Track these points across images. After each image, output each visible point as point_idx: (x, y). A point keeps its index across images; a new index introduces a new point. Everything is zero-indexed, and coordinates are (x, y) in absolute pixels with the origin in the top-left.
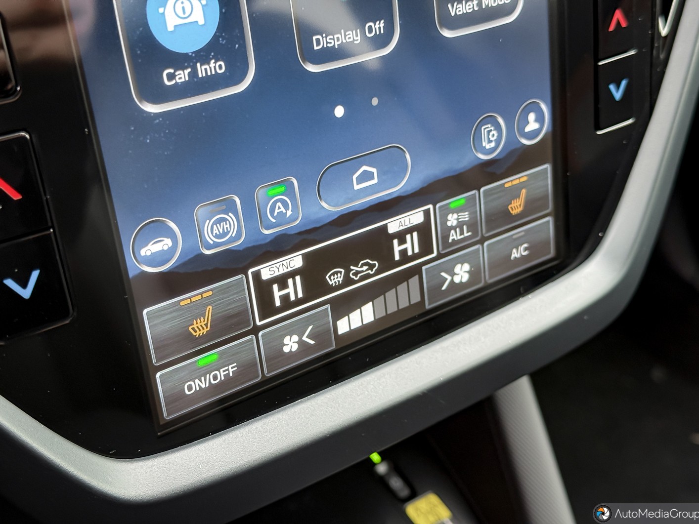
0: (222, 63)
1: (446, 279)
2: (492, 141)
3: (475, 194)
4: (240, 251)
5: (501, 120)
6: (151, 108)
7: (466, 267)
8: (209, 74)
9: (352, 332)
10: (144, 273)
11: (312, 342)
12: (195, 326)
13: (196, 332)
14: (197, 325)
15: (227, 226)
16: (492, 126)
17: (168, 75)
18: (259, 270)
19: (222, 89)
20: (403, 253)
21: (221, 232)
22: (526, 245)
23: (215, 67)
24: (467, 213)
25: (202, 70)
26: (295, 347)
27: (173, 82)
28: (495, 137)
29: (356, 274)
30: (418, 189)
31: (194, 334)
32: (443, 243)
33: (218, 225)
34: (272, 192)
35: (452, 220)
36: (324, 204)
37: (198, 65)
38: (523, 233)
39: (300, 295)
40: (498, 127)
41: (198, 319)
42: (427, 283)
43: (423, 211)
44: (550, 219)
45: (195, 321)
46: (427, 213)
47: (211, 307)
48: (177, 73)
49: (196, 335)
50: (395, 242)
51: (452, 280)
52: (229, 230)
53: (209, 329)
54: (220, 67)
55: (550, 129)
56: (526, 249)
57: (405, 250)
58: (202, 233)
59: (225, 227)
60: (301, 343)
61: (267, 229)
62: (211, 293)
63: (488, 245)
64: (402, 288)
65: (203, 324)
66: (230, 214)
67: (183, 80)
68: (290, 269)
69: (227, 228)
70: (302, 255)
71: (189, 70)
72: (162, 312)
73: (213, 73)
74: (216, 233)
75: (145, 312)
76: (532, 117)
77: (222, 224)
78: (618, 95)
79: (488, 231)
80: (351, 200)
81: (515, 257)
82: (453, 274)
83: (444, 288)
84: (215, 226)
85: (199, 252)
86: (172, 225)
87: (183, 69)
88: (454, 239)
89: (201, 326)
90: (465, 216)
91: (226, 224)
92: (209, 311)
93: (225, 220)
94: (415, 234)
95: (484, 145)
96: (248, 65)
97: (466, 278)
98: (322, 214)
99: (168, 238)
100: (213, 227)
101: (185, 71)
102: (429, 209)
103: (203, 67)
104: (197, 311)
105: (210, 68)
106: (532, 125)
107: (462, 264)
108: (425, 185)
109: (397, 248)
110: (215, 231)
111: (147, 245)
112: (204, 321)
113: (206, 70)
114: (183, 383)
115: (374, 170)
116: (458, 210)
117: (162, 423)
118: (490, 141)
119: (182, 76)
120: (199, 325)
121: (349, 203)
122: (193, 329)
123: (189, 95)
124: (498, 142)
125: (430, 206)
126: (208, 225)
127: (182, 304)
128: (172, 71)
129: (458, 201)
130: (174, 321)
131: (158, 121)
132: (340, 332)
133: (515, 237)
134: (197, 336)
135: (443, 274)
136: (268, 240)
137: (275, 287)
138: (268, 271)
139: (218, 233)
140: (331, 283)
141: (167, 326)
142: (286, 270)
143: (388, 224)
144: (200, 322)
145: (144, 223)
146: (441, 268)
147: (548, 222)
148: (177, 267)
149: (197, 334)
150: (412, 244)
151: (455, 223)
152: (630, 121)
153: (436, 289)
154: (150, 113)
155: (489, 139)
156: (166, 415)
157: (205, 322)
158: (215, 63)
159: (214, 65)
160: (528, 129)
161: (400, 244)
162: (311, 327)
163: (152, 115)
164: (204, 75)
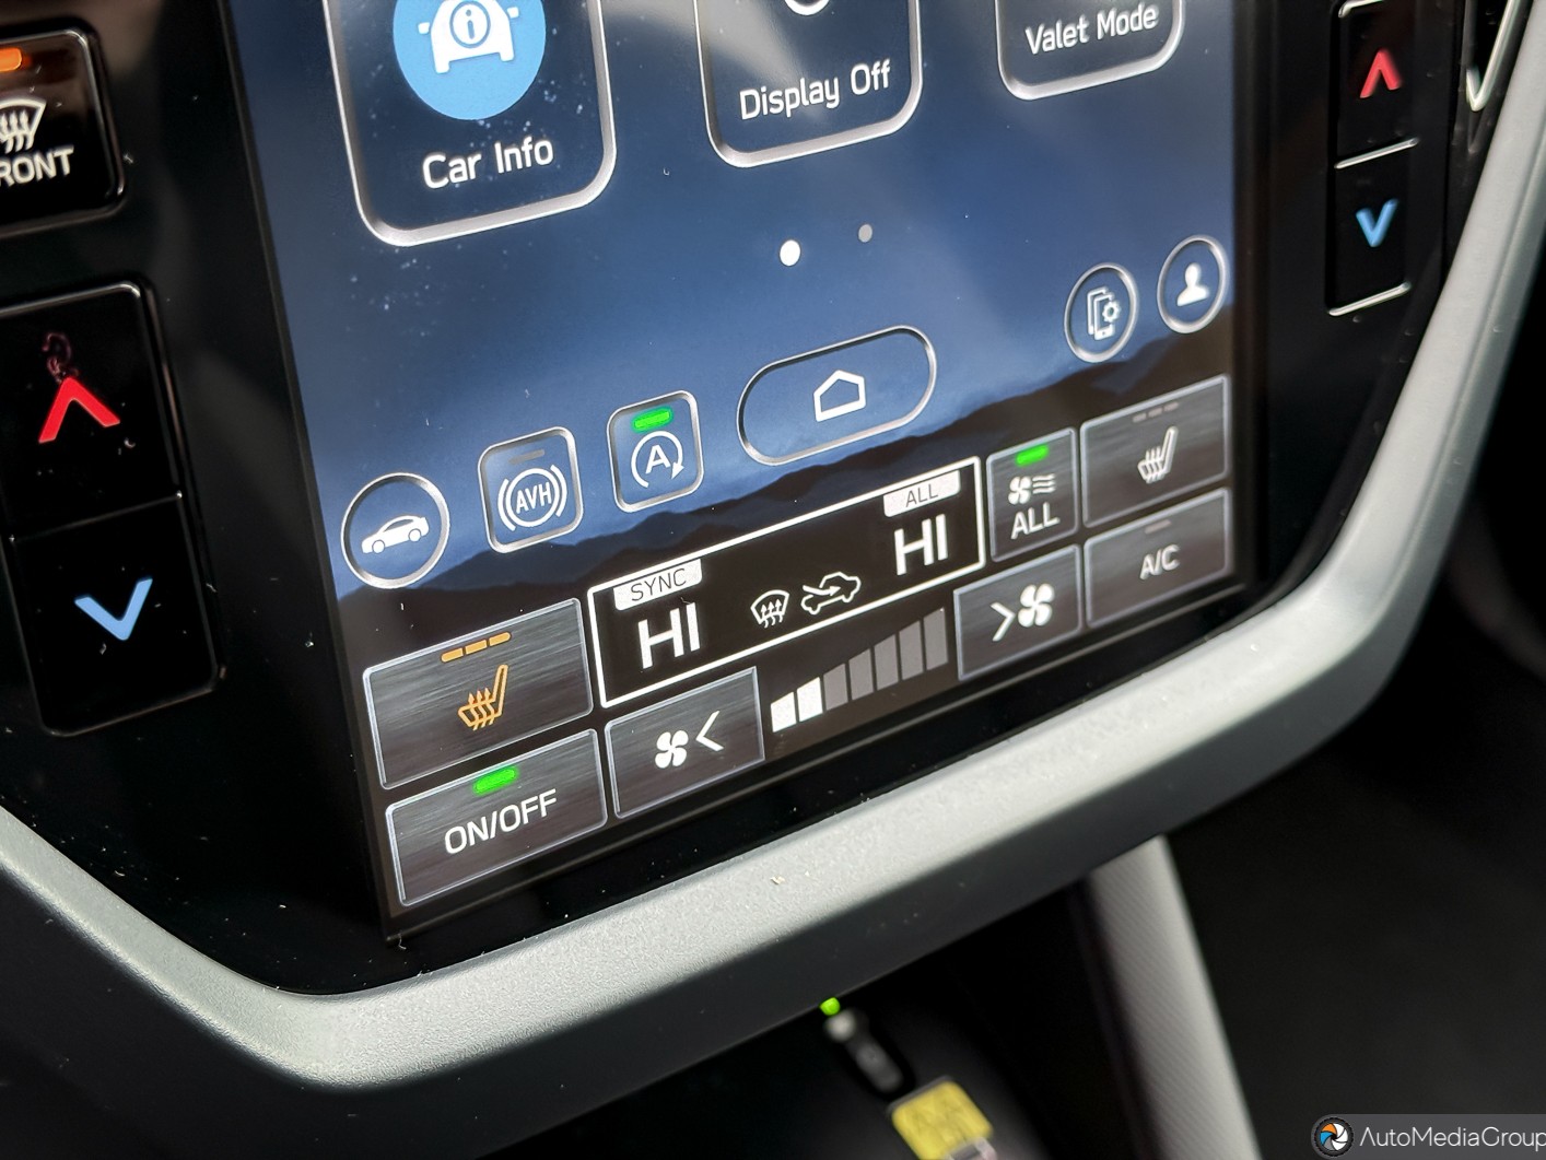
0: (547, 144)
1: (1003, 618)
2: (1107, 324)
3: (1069, 436)
4: (570, 548)
5: (1127, 279)
6: (394, 237)
7: (1047, 592)
8: (520, 166)
9: (802, 728)
10: (367, 589)
11: (717, 747)
12: (471, 707)
13: (472, 719)
14: (475, 705)
15: (545, 494)
16: (1110, 291)
17: (434, 166)
18: (610, 591)
19: (546, 198)
20: (915, 558)
21: (533, 505)
22: (1172, 549)
23: (534, 152)
24: (1050, 477)
25: (505, 158)
26: (680, 757)
27: (444, 182)
28: (1115, 316)
29: (813, 602)
30: (949, 423)
31: (469, 724)
32: (998, 541)
33: (527, 491)
34: (642, 422)
35: (1020, 491)
36: (752, 451)
37: (498, 146)
38: (1166, 523)
39: (695, 645)
40: (1121, 294)
41: (479, 693)
42: (963, 624)
43: (960, 470)
44: (1224, 494)
45: (471, 696)
46: (967, 474)
47: (506, 667)
48: (452, 164)
49: (473, 727)
50: (899, 535)
51: (1016, 622)
52: (550, 501)
53: (499, 713)
54: (543, 151)
55: (1230, 301)
56: (1172, 557)
57: (919, 554)
58: (493, 507)
59: (542, 494)
60: (693, 748)
61: (630, 501)
62: (506, 636)
63: (1094, 547)
64: (910, 634)
65: (487, 702)
66: (553, 468)
67: (464, 178)
68: (675, 589)
69: (545, 497)
70: (702, 558)
71: (478, 157)
72: (403, 676)
73: (529, 164)
74: (522, 509)
75: (367, 673)
76: (1193, 273)
77: (535, 488)
78: (1374, 234)
79: (1093, 517)
80: (811, 444)
81: (1150, 574)
82: (1017, 607)
83: (998, 636)
84: (520, 493)
85: (487, 548)
86: (431, 489)
87: (466, 155)
88: (1021, 533)
89: (484, 707)
90: (1047, 484)
91: (544, 490)
92: (502, 675)
93: (543, 480)
94: (941, 520)
95: (1091, 331)
96: (603, 149)
97: (1044, 615)
98: (747, 472)
99: (420, 516)
100: (517, 494)
101: (470, 159)
102: (971, 467)
103: (508, 152)
104: (477, 673)
105: (523, 154)
106: (1194, 293)
107: (1038, 587)
108: (965, 415)
109: (902, 549)
110: (521, 504)
111: (375, 531)
112: (490, 697)
113: (513, 157)
114: (442, 829)
115: (859, 380)
116: (1032, 471)
117: (394, 914)
118: (1104, 324)
119: (463, 169)
120: (479, 704)
121: (803, 449)
122: (467, 713)
123: (476, 211)
124: (1121, 325)
125: (975, 461)
126: (505, 489)
127: (446, 658)
128: (441, 158)
129: (1032, 451)
130: (427, 696)
131: (408, 265)
132: (777, 726)
133: (1150, 530)
134: (475, 728)
135: (997, 607)
136: (631, 527)
137: (643, 626)
138: (628, 592)
139: (527, 508)
140: (760, 621)
141: (413, 705)
142: (666, 591)
143: (885, 497)
144: (483, 699)
145: (372, 483)
146: (994, 594)
147: (1221, 499)
148: (438, 579)
149: (475, 725)
150: (934, 541)
151: (1025, 497)
152: (1400, 290)
153: (980, 638)
154: (392, 247)
155: (1102, 318)
156: (404, 896)
157: (493, 700)
158: (533, 143)
159: (531, 147)
160: (1184, 300)
161: (908, 540)
162: (714, 715)
163: (397, 251)
164: (509, 168)
